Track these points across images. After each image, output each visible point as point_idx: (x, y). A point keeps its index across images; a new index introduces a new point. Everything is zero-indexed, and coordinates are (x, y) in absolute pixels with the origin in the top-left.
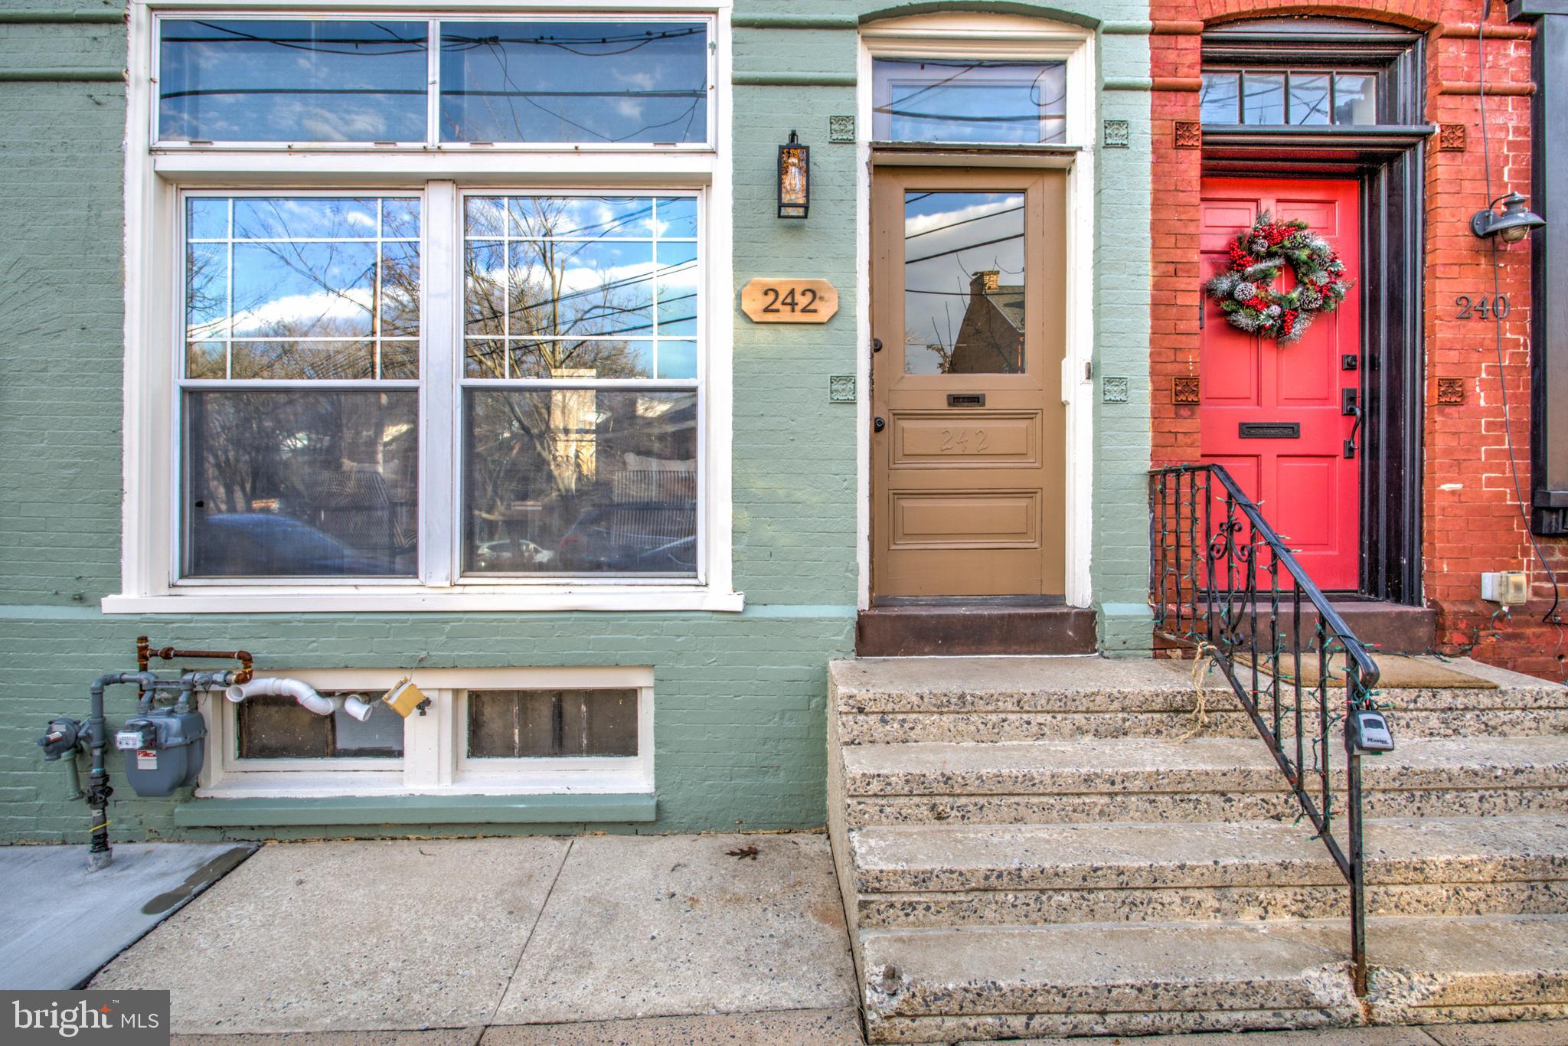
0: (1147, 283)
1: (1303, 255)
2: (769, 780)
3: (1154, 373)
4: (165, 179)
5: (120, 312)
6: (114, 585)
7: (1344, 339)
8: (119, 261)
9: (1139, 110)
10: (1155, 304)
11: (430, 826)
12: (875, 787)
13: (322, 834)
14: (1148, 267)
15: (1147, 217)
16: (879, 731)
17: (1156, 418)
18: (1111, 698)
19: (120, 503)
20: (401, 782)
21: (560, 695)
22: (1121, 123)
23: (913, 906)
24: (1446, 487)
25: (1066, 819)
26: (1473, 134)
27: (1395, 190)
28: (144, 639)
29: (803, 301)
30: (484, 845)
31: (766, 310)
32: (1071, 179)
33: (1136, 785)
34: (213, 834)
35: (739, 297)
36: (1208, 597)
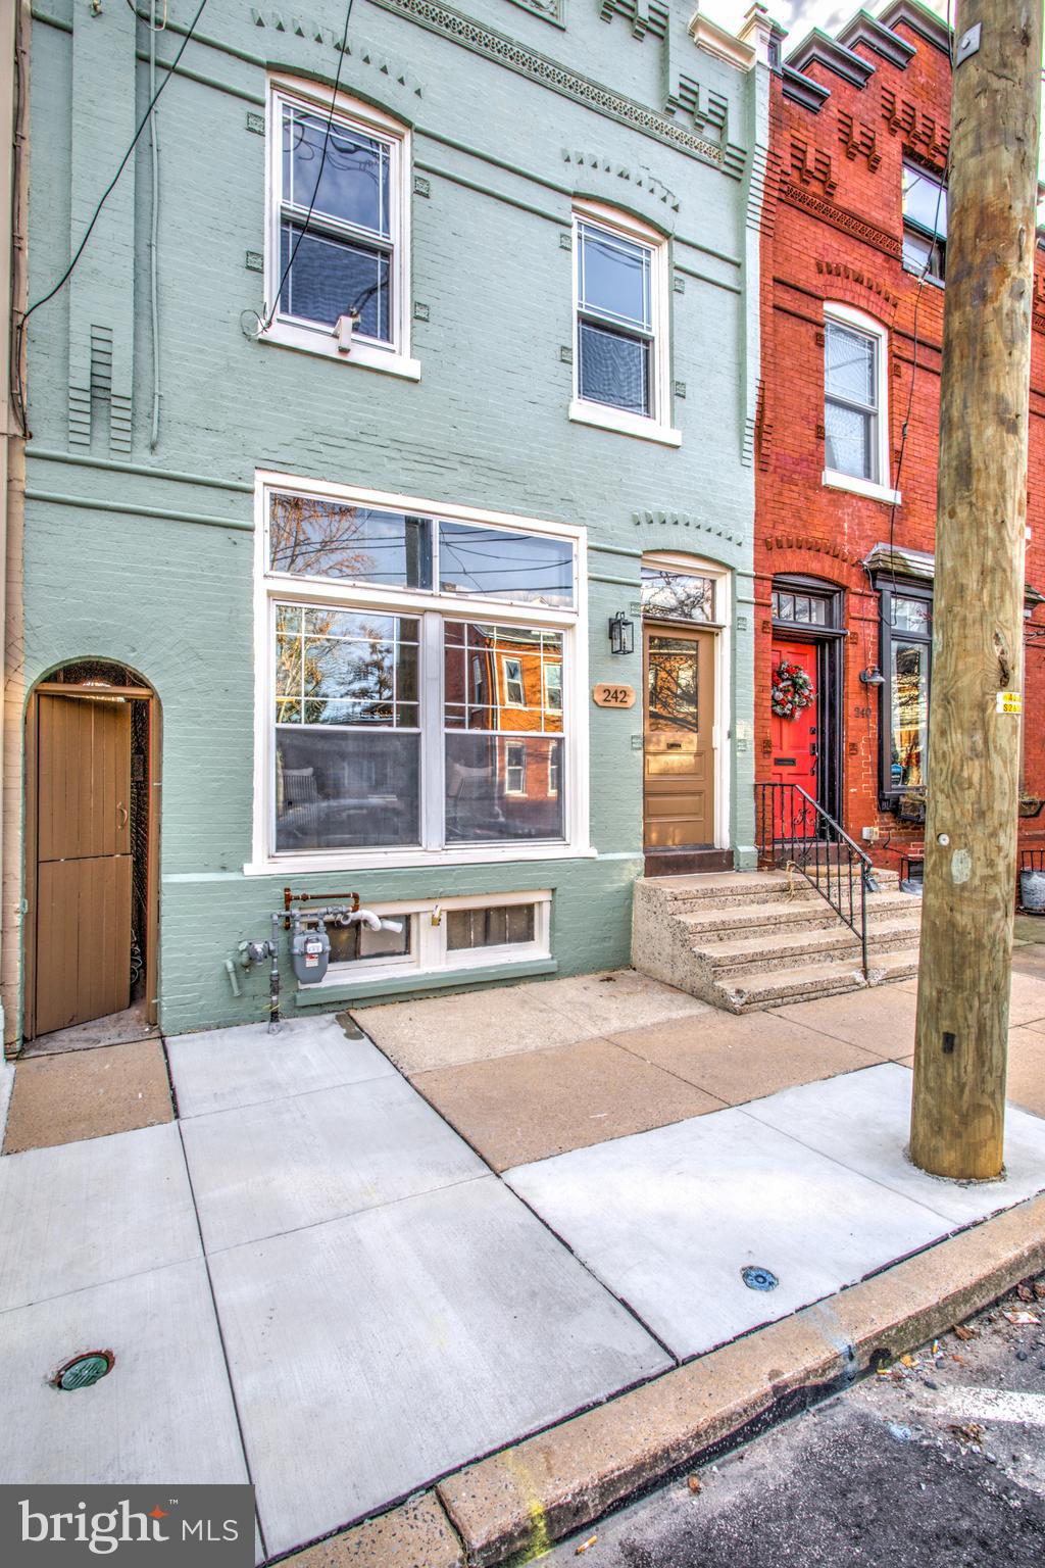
0: (753, 694)
1: (801, 681)
2: (606, 944)
3: (756, 738)
4: (270, 594)
5: (251, 679)
6: (248, 856)
7: (811, 721)
8: (250, 648)
9: (749, 613)
10: (756, 705)
11: (440, 989)
12: (699, 928)
13: (380, 1001)
14: (753, 687)
15: (753, 664)
16: (683, 908)
17: (757, 758)
18: (763, 887)
19: (252, 804)
20: (418, 966)
21: (487, 911)
22: (743, 619)
23: (730, 970)
24: (852, 790)
25: (762, 936)
26: (861, 637)
27: (832, 656)
28: (287, 890)
29: (620, 696)
30: (467, 996)
31: (605, 700)
32: (717, 640)
33: (783, 919)
34: (316, 1009)
35: (592, 693)
36: (792, 841)
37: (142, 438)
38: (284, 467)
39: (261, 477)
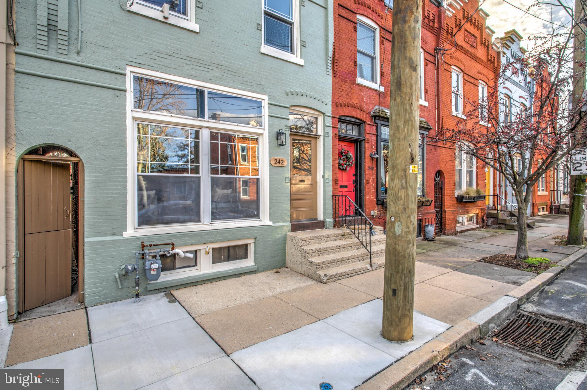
0: (331, 161)
1: (349, 157)
2: (276, 259)
3: (332, 178)
4: (134, 118)
5: (126, 154)
6: (125, 229)
7: (353, 171)
8: (125, 141)
9: (330, 130)
10: (333, 165)
11: (209, 280)
12: (311, 251)
13: (184, 286)
14: (331, 159)
15: (331, 150)
16: (305, 244)
17: (333, 186)
18: (335, 234)
19: (127, 207)
20: (200, 271)
21: (229, 247)
22: (328, 133)
23: (322, 267)
24: (367, 197)
25: (334, 253)
26: (370, 140)
27: (360, 147)
28: (143, 242)
29: (281, 162)
30: (221, 282)
31: (275, 164)
32: (318, 140)
33: (342, 247)
34: (157, 291)
35: (270, 161)
36: (345, 216)
37: (73, 49)
38: (139, 65)
39: (129, 69)
